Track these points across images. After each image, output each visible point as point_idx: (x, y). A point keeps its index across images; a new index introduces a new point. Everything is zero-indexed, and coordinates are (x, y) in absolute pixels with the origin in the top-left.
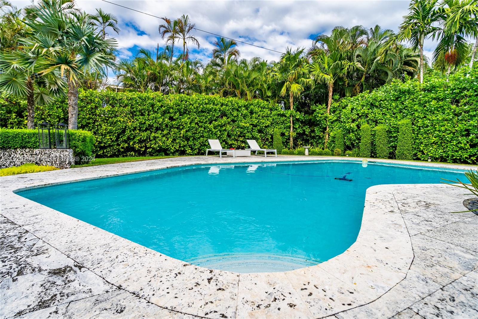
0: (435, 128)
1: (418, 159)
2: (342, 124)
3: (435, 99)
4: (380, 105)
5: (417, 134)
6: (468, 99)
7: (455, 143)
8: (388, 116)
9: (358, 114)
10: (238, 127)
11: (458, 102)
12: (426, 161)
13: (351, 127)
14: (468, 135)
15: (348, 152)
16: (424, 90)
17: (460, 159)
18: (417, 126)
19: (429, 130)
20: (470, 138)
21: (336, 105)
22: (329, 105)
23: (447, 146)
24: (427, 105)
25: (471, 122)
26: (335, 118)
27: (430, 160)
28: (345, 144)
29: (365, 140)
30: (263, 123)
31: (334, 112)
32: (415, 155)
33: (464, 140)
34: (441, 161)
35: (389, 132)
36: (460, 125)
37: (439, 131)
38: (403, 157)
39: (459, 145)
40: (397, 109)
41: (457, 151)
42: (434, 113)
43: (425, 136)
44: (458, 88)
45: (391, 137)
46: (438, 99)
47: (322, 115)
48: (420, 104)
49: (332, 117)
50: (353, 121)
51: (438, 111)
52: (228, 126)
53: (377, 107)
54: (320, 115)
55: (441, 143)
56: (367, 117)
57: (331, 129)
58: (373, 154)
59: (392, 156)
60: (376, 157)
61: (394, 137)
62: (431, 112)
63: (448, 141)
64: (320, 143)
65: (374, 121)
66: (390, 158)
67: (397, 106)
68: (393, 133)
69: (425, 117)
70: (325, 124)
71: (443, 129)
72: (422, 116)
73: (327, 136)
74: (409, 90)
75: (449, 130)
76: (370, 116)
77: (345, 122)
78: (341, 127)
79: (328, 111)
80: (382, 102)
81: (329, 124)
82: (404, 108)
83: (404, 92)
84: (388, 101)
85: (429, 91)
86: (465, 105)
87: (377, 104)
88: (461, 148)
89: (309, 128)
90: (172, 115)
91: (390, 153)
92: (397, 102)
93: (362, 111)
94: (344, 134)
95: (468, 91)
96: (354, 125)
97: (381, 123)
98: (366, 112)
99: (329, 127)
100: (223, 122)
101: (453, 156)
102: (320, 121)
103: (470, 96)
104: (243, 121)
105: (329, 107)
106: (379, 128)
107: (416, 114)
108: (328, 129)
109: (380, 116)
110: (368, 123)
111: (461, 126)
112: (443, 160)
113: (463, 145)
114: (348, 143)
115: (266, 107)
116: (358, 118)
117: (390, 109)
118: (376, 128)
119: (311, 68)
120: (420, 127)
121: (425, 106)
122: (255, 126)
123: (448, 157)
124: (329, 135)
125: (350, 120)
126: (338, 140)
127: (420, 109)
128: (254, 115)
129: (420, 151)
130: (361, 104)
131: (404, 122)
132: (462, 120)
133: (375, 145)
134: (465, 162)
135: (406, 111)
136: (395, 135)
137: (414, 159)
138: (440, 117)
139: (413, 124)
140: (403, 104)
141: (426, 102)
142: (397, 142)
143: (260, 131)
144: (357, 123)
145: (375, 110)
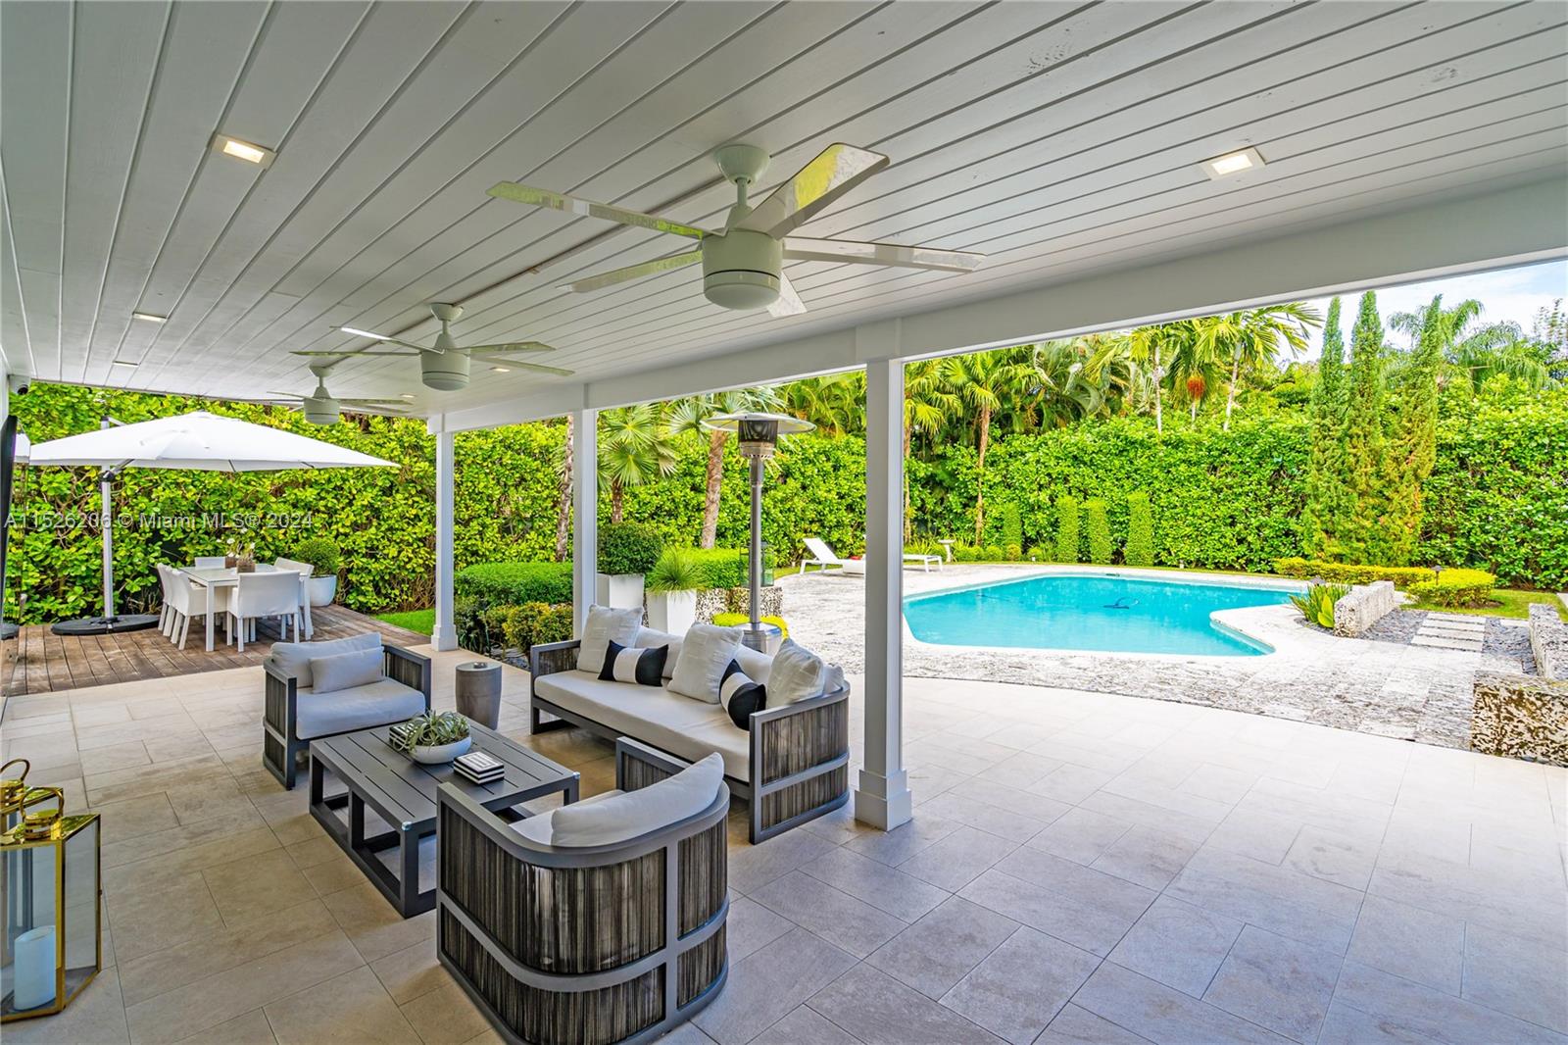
0: (1188, 511)
1: (1161, 563)
2: (1017, 492)
3: (1184, 461)
4: (1091, 461)
5: (1160, 519)
6: (1230, 468)
7: (1216, 536)
8: (1108, 484)
9: (1049, 475)
10: (813, 501)
11: (1215, 469)
12: (1175, 566)
13: (1038, 501)
14: (1233, 524)
15: (1033, 550)
16: (1164, 443)
17: (1224, 564)
18: (1159, 505)
19: (1177, 514)
20: (1237, 529)
21: (1000, 449)
22: (983, 447)
23: (1206, 542)
24: (1173, 469)
25: (1236, 504)
26: (998, 479)
27: (1182, 566)
28: (1024, 533)
29: (1070, 527)
30: (858, 490)
31: (992, 464)
32: (1157, 556)
33: (1229, 532)
34: (1197, 565)
35: (1111, 513)
36: (1222, 508)
37: (1193, 515)
38: (1138, 561)
39: (1223, 540)
40: (1123, 471)
41: (1219, 550)
42: (1183, 485)
43: (1171, 523)
44: (1217, 449)
45: (1114, 523)
46: (1189, 463)
47: (968, 469)
48: (1162, 469)
49: (991, 475)
50: (1041, 487)
51: (1190, 483)
52: (796, 499)
53: (1085, 464)
54: (965, 471)
55: (1197, 536)
56: (1066, 480)
57: (990, 501)
58: (1080, 556)
59: (1118, 558)
60: (1089, 561)
61: (1121, 523)
62: (1178, 482)
63: (1206, 533)
64: (958, 529)
65: (1080, 491)
66: (1114, 562)
67: (1122, 467)
68: (1118, 515)
69: (1170, 491)
70: (975, 490)
71: (1199, 512)
72: (1166, 488)
73: (981, 514)
74: (1143, 440)
75: (1208, 515)
76: (1072, 481)
77: (1023, 489)
78: (1013, 499)
79: (982, 463)
80: (1094, 455)
81: (985, 490)
82: (1135, 471)
83: (1133, 443)
84: (1105, 455)
85: (1176, 447)
86: (1226, 475)
87: (1087, 459)
88: (1225, 545)
89: (930, 494)
90: (698, 480)
91: (1114, 553)
92: (1123, 458)
93: (1058, 469)
94: (1022, 514)
95: (1230, 454)
96: (1044, 497)
97: (1095, 495)
98: (1066, 472)
99: (983, 497)
100: (788, 491)
101: (1215, 558)
102: (964, 482)
103: (1232, 463)
104: (823, 487)
105: (982, 455)
106: (1092, 504)
107: (1157, 485)
108: (981, 501)
109: (1094, 483)
110: (1070, 493)
111: (1223, 511)
112: (1200, 564)
113: (1228, 541)
114: (1031, 533)
115: (862, 452)
116: (1050, 483)
117: (1111, 470)
118: (1088, 504)
119: (946, 368)
120: (1162, 507)
121: (1169, 472)
122: (842, 497)
123: (1207, 559)
124: (984, 514)
125: (1035, 486)
126: (1010, 526)
127: (1162, 476)
128: (841, 472)
129: (1164, 549)
130: (1055, 454)
131: (1138, 497)
132: (1223, 500)
133: (1086, 537)
134: (1231, 567)
135: (1138, 477)
136: (1122, 520)
137: (1155, 565)
138: (1195, 493)
139: (1151, 500)
140: (1132, 463)
141: (1170, 465)
142: (1127, 533)
143: (850, 508)
144: (1049, 492)
145: (1083, 469)
